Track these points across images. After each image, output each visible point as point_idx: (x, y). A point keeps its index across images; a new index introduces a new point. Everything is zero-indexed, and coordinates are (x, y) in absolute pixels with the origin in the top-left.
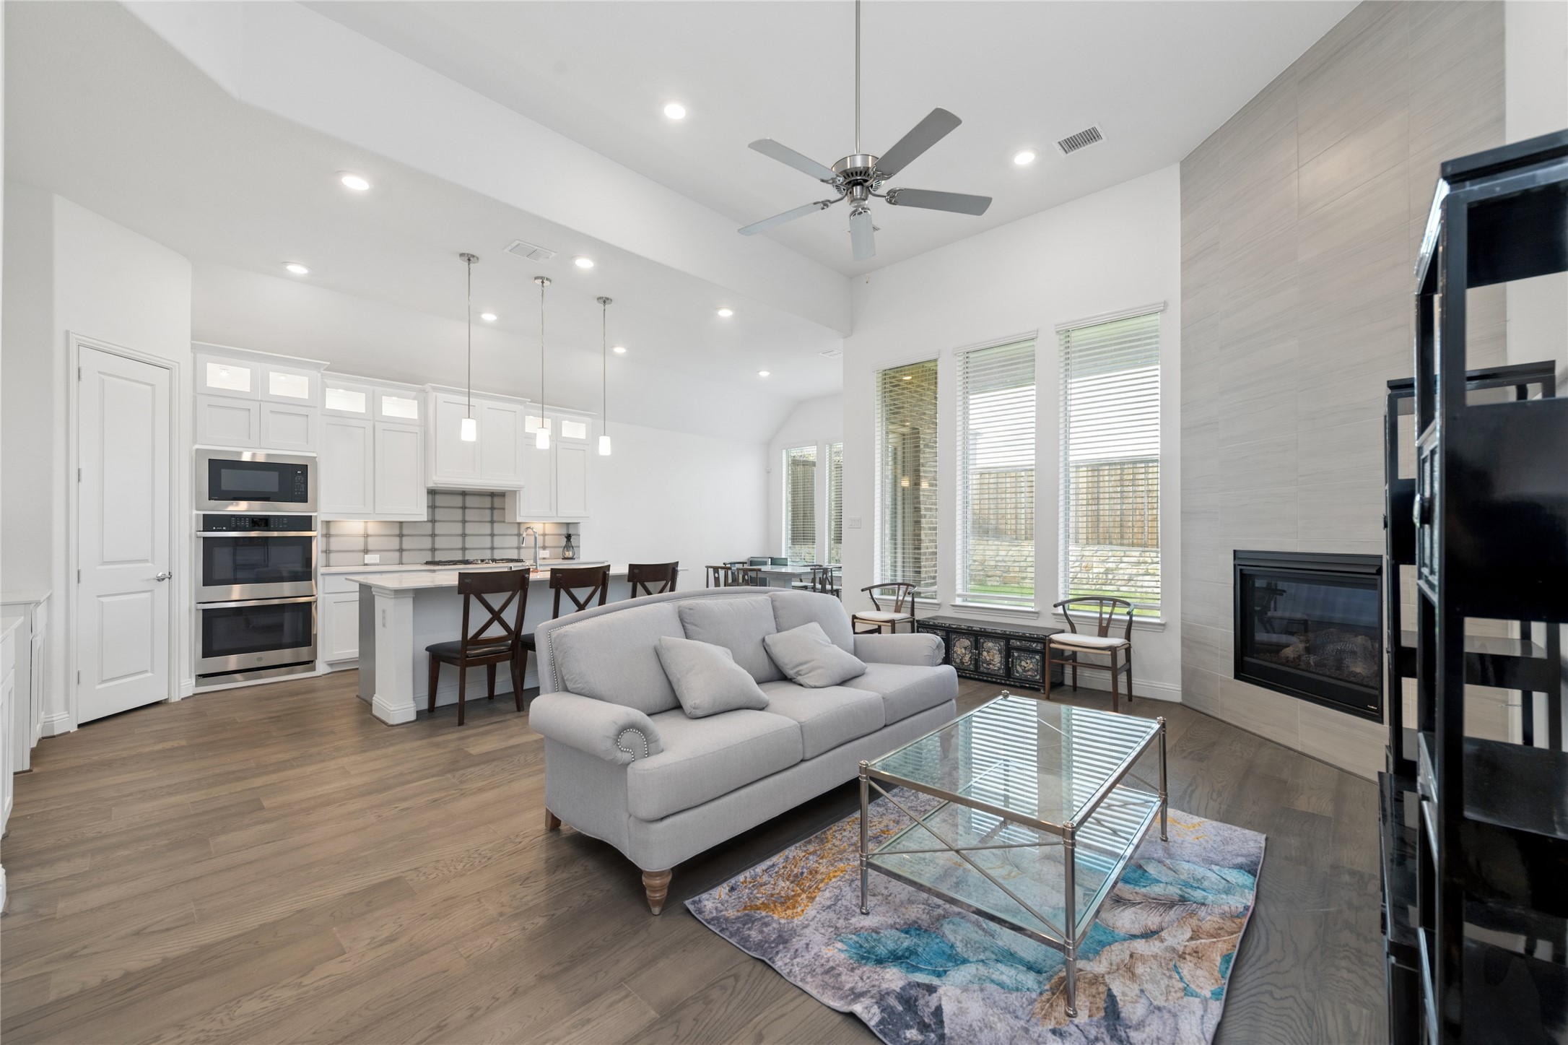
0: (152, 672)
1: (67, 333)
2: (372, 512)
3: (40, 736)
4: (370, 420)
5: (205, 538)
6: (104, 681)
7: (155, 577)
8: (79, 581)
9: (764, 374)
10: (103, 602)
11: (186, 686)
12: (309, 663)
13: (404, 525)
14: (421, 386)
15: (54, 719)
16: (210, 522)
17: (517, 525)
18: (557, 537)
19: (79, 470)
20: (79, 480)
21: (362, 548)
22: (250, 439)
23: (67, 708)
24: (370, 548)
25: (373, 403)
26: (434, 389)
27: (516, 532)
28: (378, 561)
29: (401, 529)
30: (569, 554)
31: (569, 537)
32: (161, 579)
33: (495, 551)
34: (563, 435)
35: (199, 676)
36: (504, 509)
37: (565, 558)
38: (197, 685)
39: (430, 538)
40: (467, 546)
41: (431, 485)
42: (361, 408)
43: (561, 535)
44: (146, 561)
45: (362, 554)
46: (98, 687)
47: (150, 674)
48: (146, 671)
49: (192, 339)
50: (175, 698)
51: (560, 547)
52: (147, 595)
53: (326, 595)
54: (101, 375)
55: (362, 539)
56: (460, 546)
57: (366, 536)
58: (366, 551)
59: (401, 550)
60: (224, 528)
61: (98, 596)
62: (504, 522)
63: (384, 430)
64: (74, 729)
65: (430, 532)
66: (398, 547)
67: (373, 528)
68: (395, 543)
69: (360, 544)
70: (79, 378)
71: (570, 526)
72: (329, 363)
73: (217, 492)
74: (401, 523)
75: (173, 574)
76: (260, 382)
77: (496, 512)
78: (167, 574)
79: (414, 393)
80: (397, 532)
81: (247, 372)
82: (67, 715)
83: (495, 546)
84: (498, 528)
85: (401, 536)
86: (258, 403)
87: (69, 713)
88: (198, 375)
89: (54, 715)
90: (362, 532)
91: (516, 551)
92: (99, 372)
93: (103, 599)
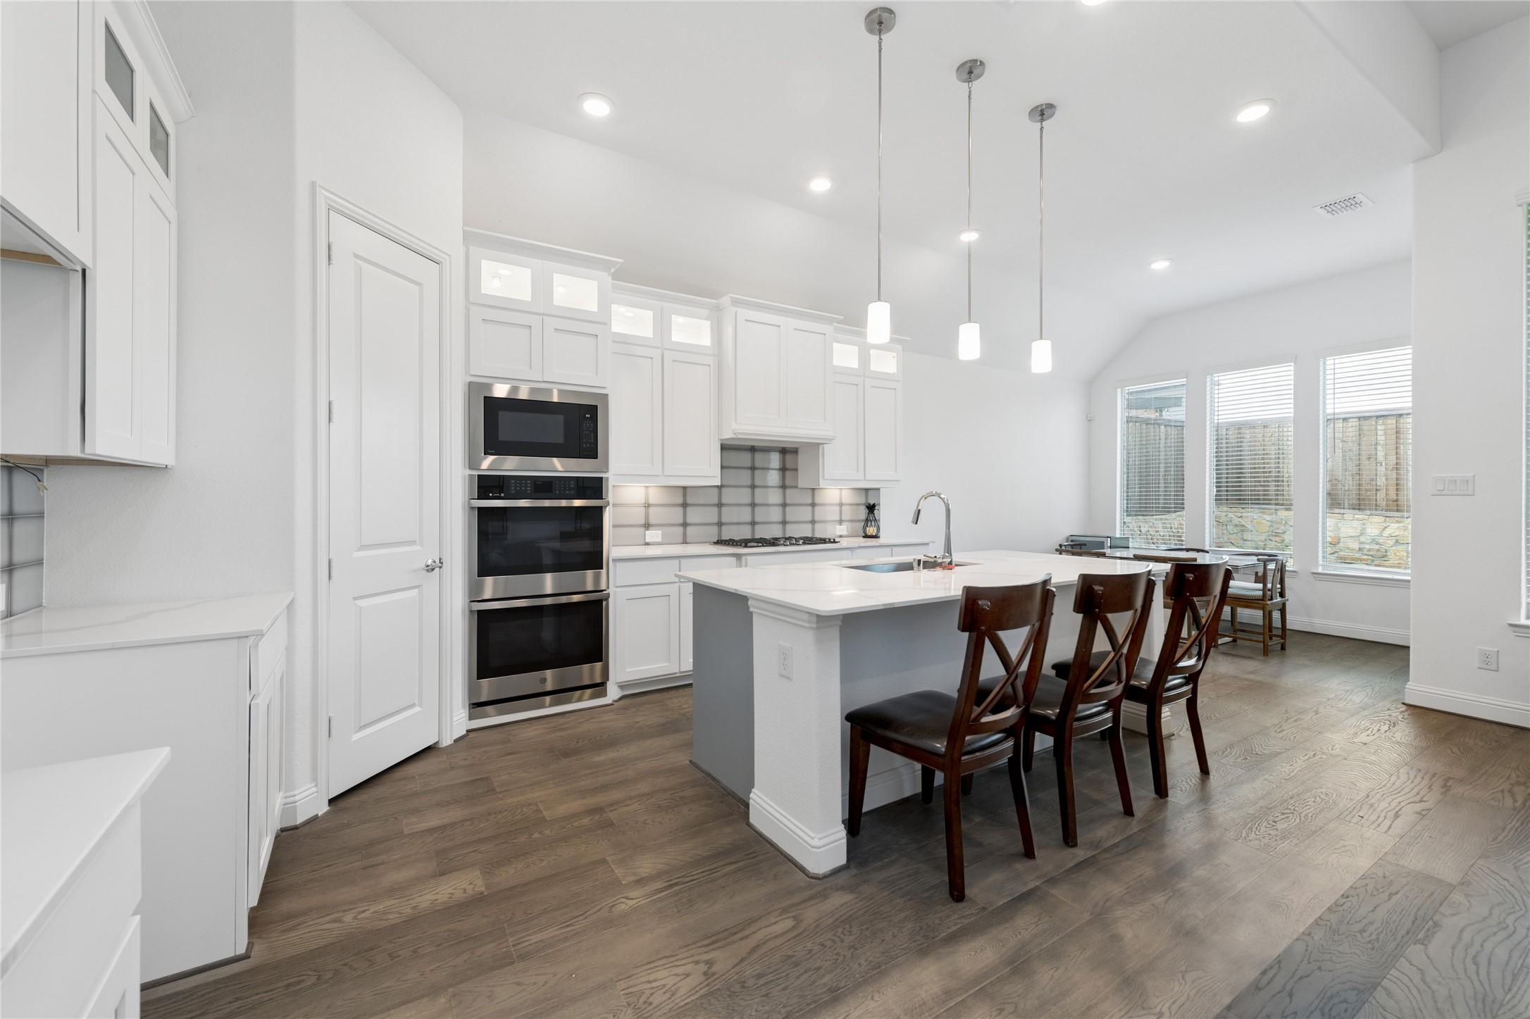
0: (421, 706)
1: (313, 185)
2: (660, 474)
3: (278, 826)
4: (658, 348)
5: (480, 510)
6: (362, 728)
7: (424, 566)
8: (330, 578)
9: (1160, 265)
10: (361, 607)
11: (459, 722)
12: (599, 687)
13: (689, 491)
14: (715, 301)
15: (297, 798)
16: (487, 486)
17: (810, 491)
18: (854, 507)
19: (330, 403)
20: (330, 420)
21: (642, 521)
22: (531, 368)
23: (314, 778)
24: (652, 521)
25: (662, 325)
26: (736, 302)
27: (810, 501)
28: (659, 540)
29: (685, 496)
30: (871, 530)
31: (871, 508)
32: (430, 569)
33: (788, 526)
34: (872, 369)
35: (473, 704)
36: (797, 470)
37: (866, 536)
38: (470, 719)
39: (716, 509)
40: (757, 519)
41: (728, 435)
42: (648, 332)
43: (858, 505)
44: (413, 543)
45: (643, 529)
46: (356, 737)
47: (417, 709)
48: (413, 705)
49: (465, 224)
50: (447, 741)
51: (859, 521)
52: (414, 592)
53: (618, 589)
54: (357, 260)
55: (643, 510)
56: (749, 519)
57: (647, 506)
58: (647, 526)
59: (685, 525)
60: (502, 495)
61: (355, 599)
62: (796, 487)
63: (673, 361)
64: (323, 808)
65: (716, 501)
66: (681, 521)
67: (655, 496)
68: (676, 515)
69: (638, 516)
70: (329, 259)
71: (870, 493)
72: (622, 261)
73: (494, 445)
74: (685, 488)
75: (444, 560)
76: (542, 287)
77: (788, 473)
78: (438, 562)
79: (706, 312)
80: (680, 501)
81: (527, 273)
82: (315, 789)
83: (788, 519)
84: (792, 495)
85: (685, 505)
86: (541, 317)
87: (316, 786)
88: (471, 277)
89: (296, 792)
90: (643, 501)
91: (810, 526)
92: (356, 256)
93: (361, 603)
